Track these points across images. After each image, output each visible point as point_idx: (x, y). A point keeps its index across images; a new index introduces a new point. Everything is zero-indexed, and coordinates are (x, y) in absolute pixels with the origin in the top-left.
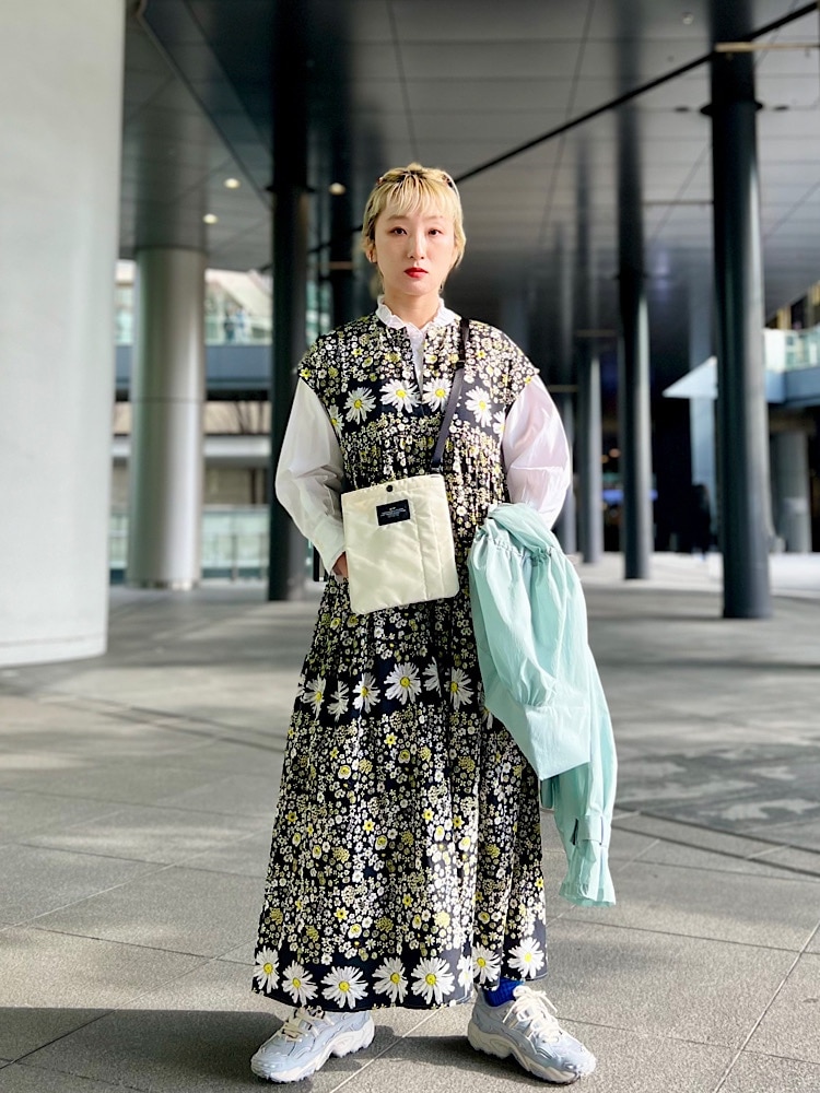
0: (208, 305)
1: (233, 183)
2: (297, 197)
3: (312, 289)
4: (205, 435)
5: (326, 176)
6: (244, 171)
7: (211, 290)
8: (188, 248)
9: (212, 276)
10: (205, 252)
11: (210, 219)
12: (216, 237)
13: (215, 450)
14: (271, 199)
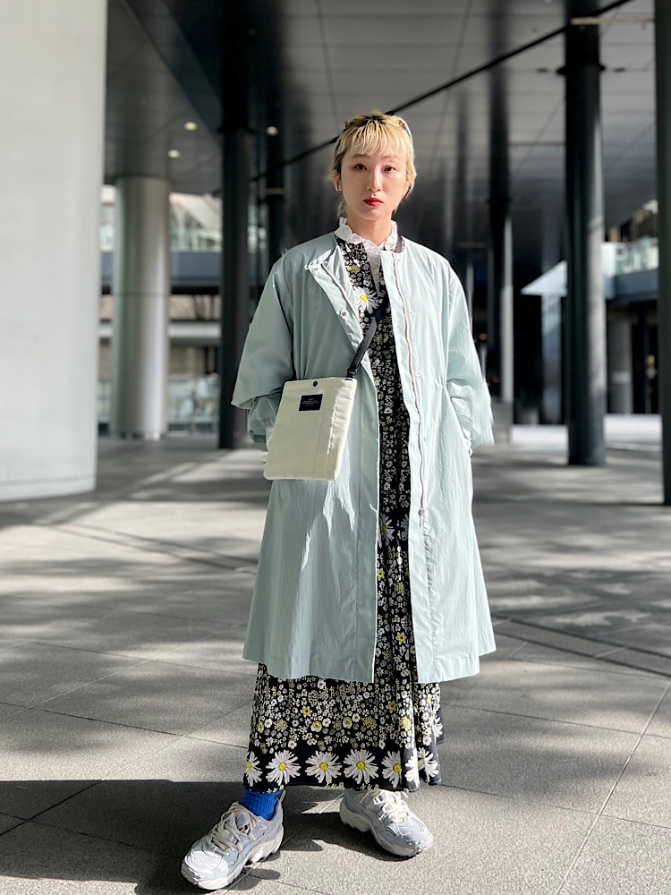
0: (172, 222)
1: (191, 126)
2: (241, 136)
3: (252, 209)
4: (170, 321)
5: (264, 120)
6: (201, 116)
7: (174, 209)
8: (157, 177)
9: (175, 198)
10: (168, 179)
11: (174, 154)
12: (178, 168)
13: (177, 332)
14: (221, 139)
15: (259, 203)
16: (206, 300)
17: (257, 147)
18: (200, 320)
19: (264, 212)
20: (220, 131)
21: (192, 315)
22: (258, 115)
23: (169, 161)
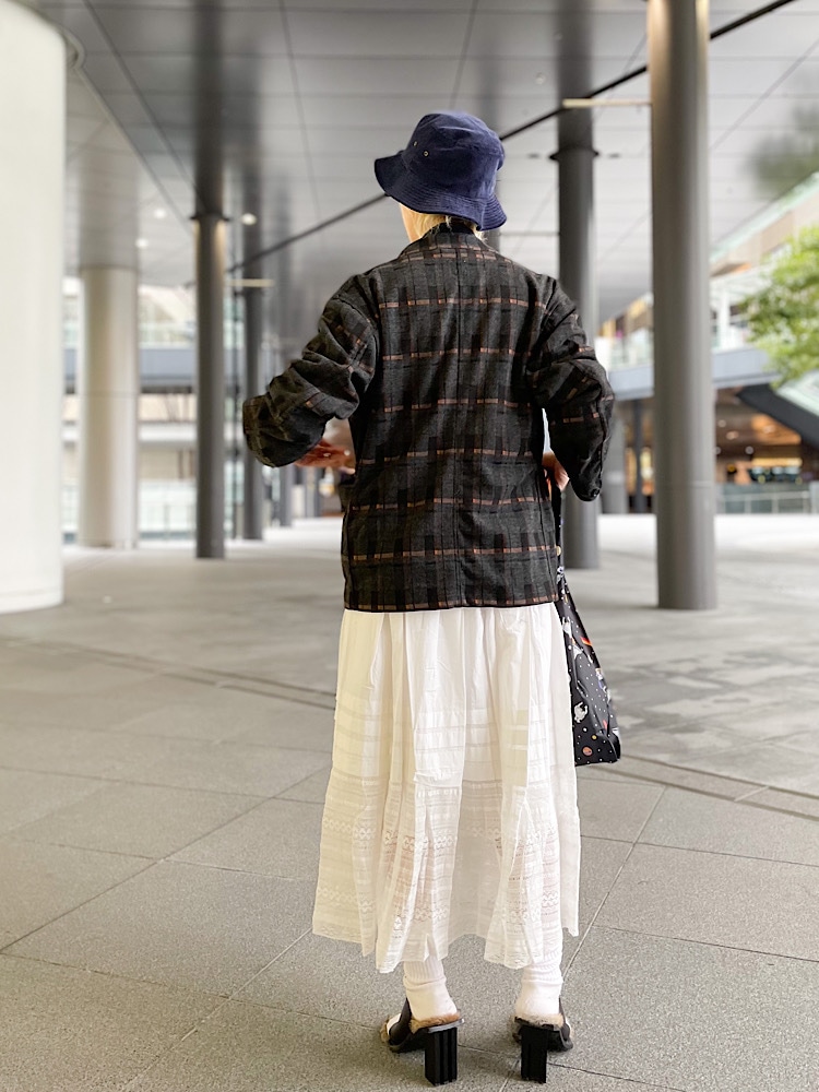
0: (142, 315)
1: (160, 213)
2: (215, 224)
3: (228, 302)
4: (140, 423)
5: (239, 208)
6: (170, 202)
7: (143, 303)
8: (124, 267)
9: (144, 290)
10: (136, 270)
11: (142, 243)
12: (147, 259)
13: (148, 434)
14: (194, 227)
15: (235, 294)
16: (180, 400)
17: (233, 235)
18: (173, 421)
19: (241, 305)
20: (194, 218)
21: (164, 415)
22: (234, 202)
23: (136, 250)
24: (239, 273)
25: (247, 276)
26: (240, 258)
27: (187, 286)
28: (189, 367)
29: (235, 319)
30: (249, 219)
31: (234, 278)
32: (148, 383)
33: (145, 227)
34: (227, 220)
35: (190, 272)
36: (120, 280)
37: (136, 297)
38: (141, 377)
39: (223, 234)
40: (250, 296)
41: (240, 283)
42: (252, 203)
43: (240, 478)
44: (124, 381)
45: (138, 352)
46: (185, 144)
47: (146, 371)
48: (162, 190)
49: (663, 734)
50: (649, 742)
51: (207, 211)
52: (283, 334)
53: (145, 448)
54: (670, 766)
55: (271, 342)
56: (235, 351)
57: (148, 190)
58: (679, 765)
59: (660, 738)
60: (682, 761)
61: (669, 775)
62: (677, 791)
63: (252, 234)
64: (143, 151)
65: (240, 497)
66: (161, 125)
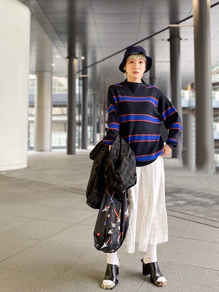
1: (58, 56)
2: (73, 59)
3: (77, 81)
4: (52, 115)
5: (81, 55)
6: (61, 53)
7: (53, 81)
8: (48, 71)
9: (54, 78)
10: (52, 73)
11: (53, 65)
12: (55, 69)
13: (55, 118)
14: (67, 60)
15: (80, 79)
17: (79, 62)
18: (63, 115)
19: (81, 82)
20: (67, 58)
22: (80, 53)
23: (52, 67)
24: (81, 73)
25: (83, 74)
26: (81, 69)
27: (66, 76)
28: (66, 99)
29: (80, 85)
30: (83, 58)
31: (79, 74)
32: (55, 104)
33: (54, 60)
34: (77, 58)
35: (66, 72)
36: (47, 75)
37: (52, 79)
38: (53, 102)
39: (76, 62)
40: (84, 80)
41: (81, 76)
42: (85, 54)
43: (81, 131)
44: (48, 103)
45: (52, 95)
46: (65, 38)
47: (54, 100)
48: (58, 50)
49: (192, 206)
50: (187, 208)
51: (71, 56)
52: (94, 90)
53: (54, 123)
54: (192, 215)
55: (90, 92)
56: (80, 94)
57: (55, 50)
58: (195, 215)
59: (191, 207)
60: (196, 214)
61: (191, 218)
62: (193, 223)
63: (84, 62)
64: (53, 40)
65: (81, 137)
66: (58, 32)
